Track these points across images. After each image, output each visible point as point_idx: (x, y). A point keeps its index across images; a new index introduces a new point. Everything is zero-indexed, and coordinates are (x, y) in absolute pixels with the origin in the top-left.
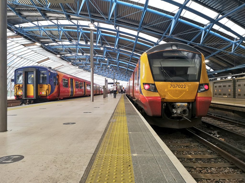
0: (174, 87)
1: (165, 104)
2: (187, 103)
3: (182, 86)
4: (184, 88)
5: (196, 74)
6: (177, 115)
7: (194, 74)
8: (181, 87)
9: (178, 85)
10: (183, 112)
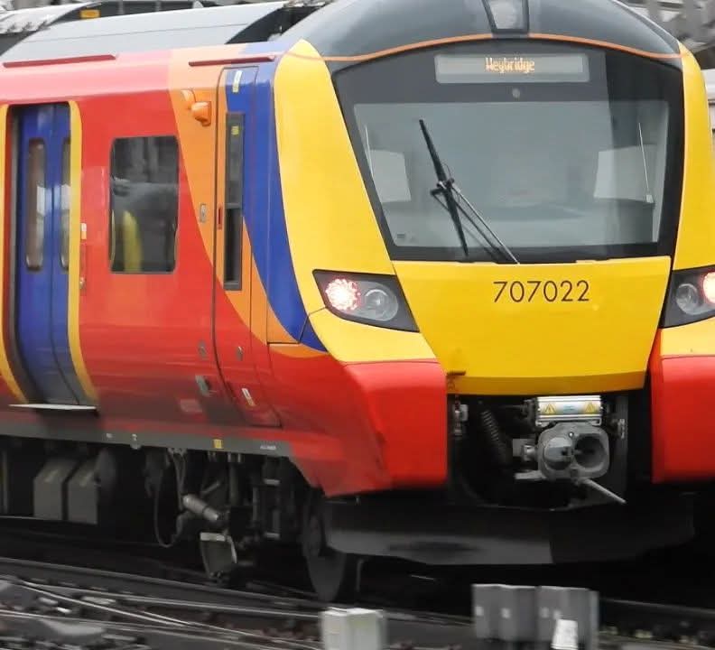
0: (517, 295)
1: (464, 408)
2: (597, 398)
3: (567, 286)
4: (580, 299)
5: (649, 199)
6: (544, 471)
7: (641, 199)
8: (561, 294)
9: (542, 285)
10: (578, 452)
